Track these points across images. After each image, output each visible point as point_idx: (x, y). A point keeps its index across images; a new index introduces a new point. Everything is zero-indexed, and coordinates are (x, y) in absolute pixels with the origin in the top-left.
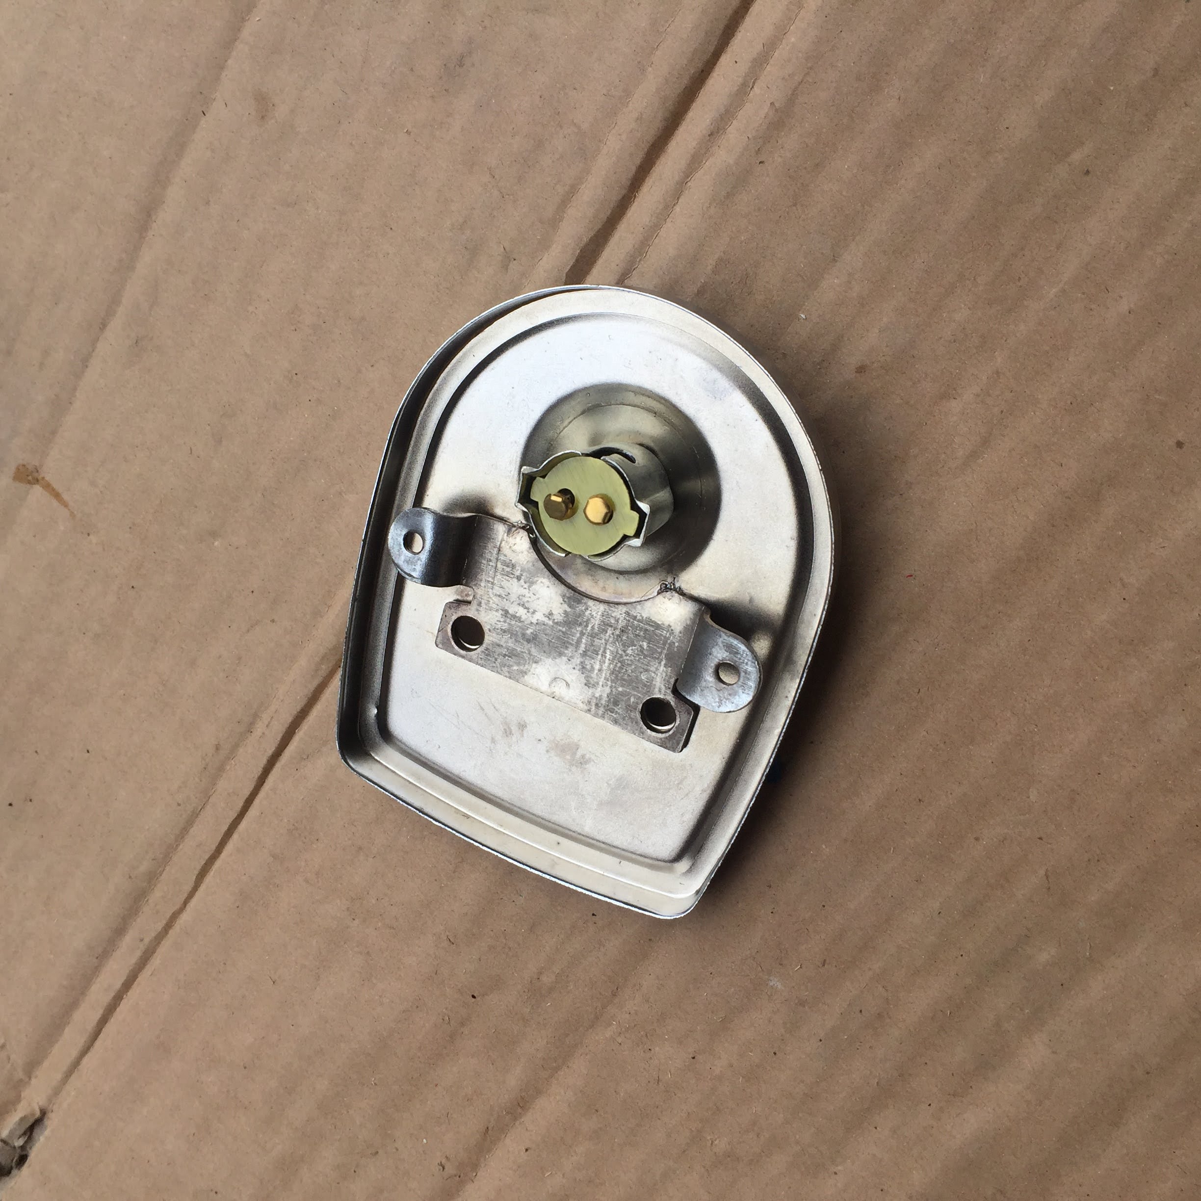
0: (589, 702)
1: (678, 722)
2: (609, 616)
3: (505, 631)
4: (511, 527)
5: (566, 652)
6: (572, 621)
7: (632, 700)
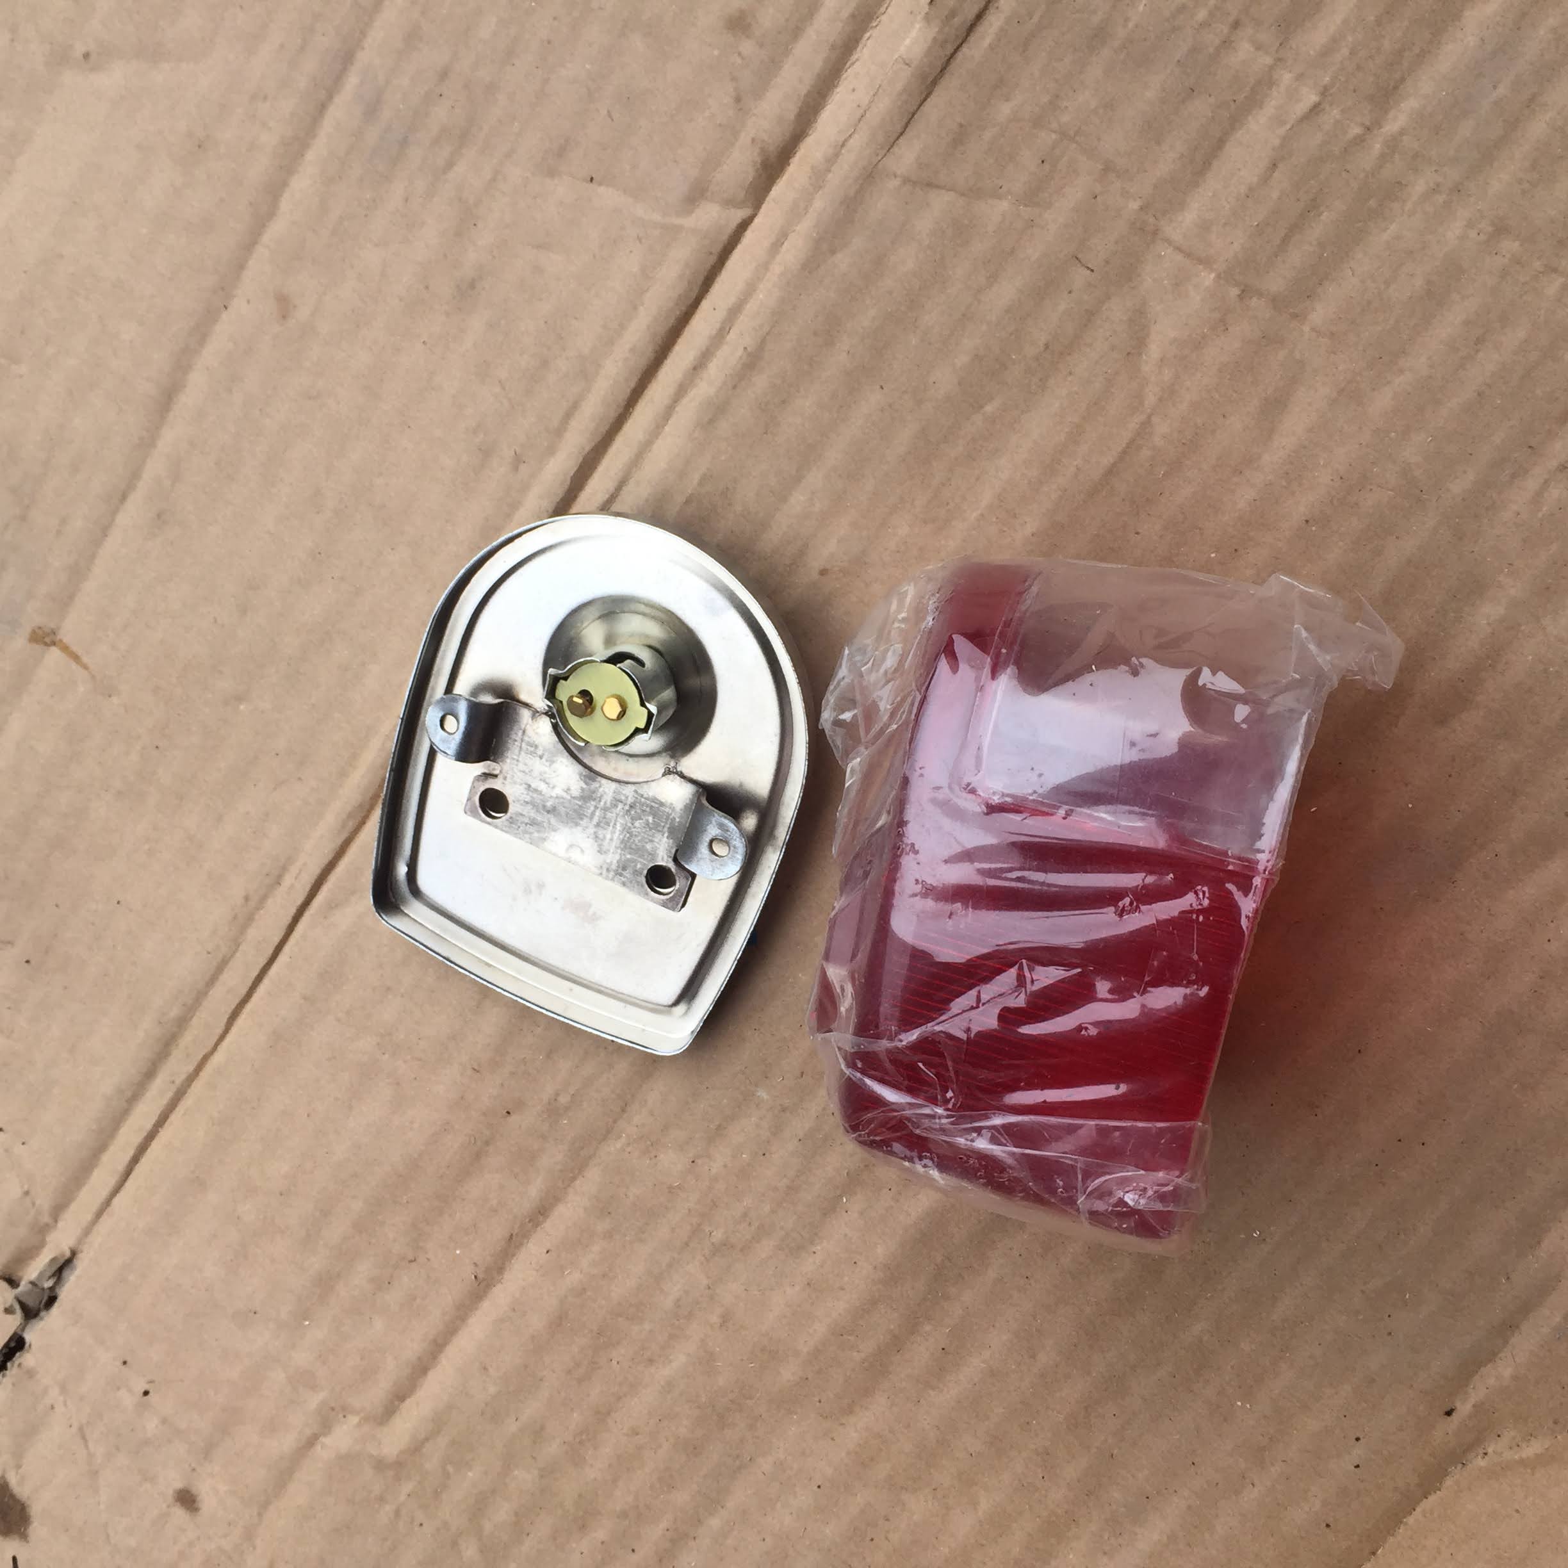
0: (601, 867)
1: (677, 886)
2: (619, 793)
3: (527, 803)
4: (535, 713)
5: (581, 822)
6: (588, 797)
7: (639, 866)
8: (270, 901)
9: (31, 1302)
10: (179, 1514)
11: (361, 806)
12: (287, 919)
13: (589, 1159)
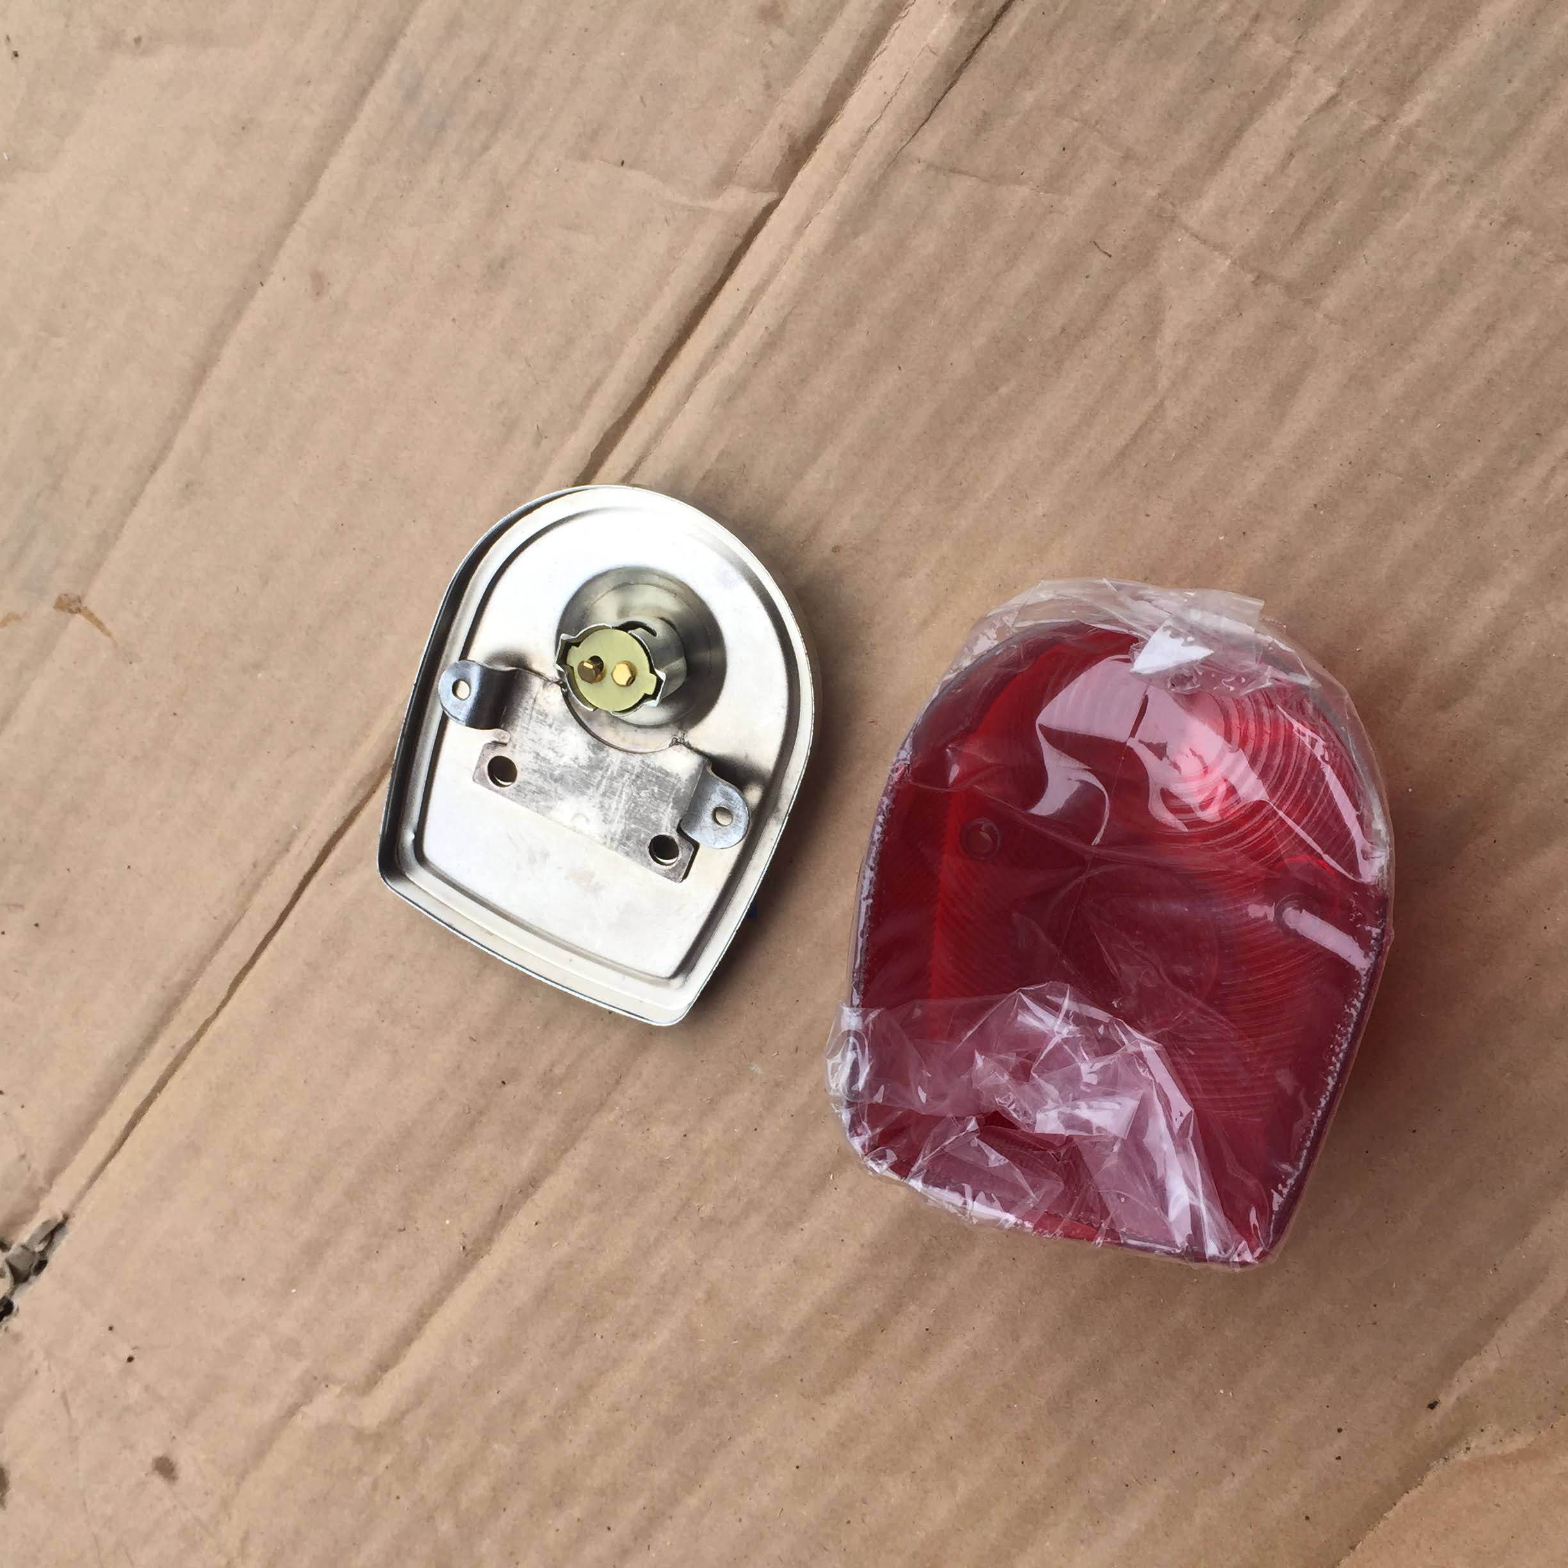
0: (606, 837)
1: (680, 856)
2: (626, 763)
3: (535, 771)
4: (547, 681)
5: (588, 791)
6: (595, 766)
7: (643, 836)
8: (278, 867)
9: (21, 1266)
10: (158, 1483)
11: (371, 774)
12: (295, 886)
13: (582, 1130)
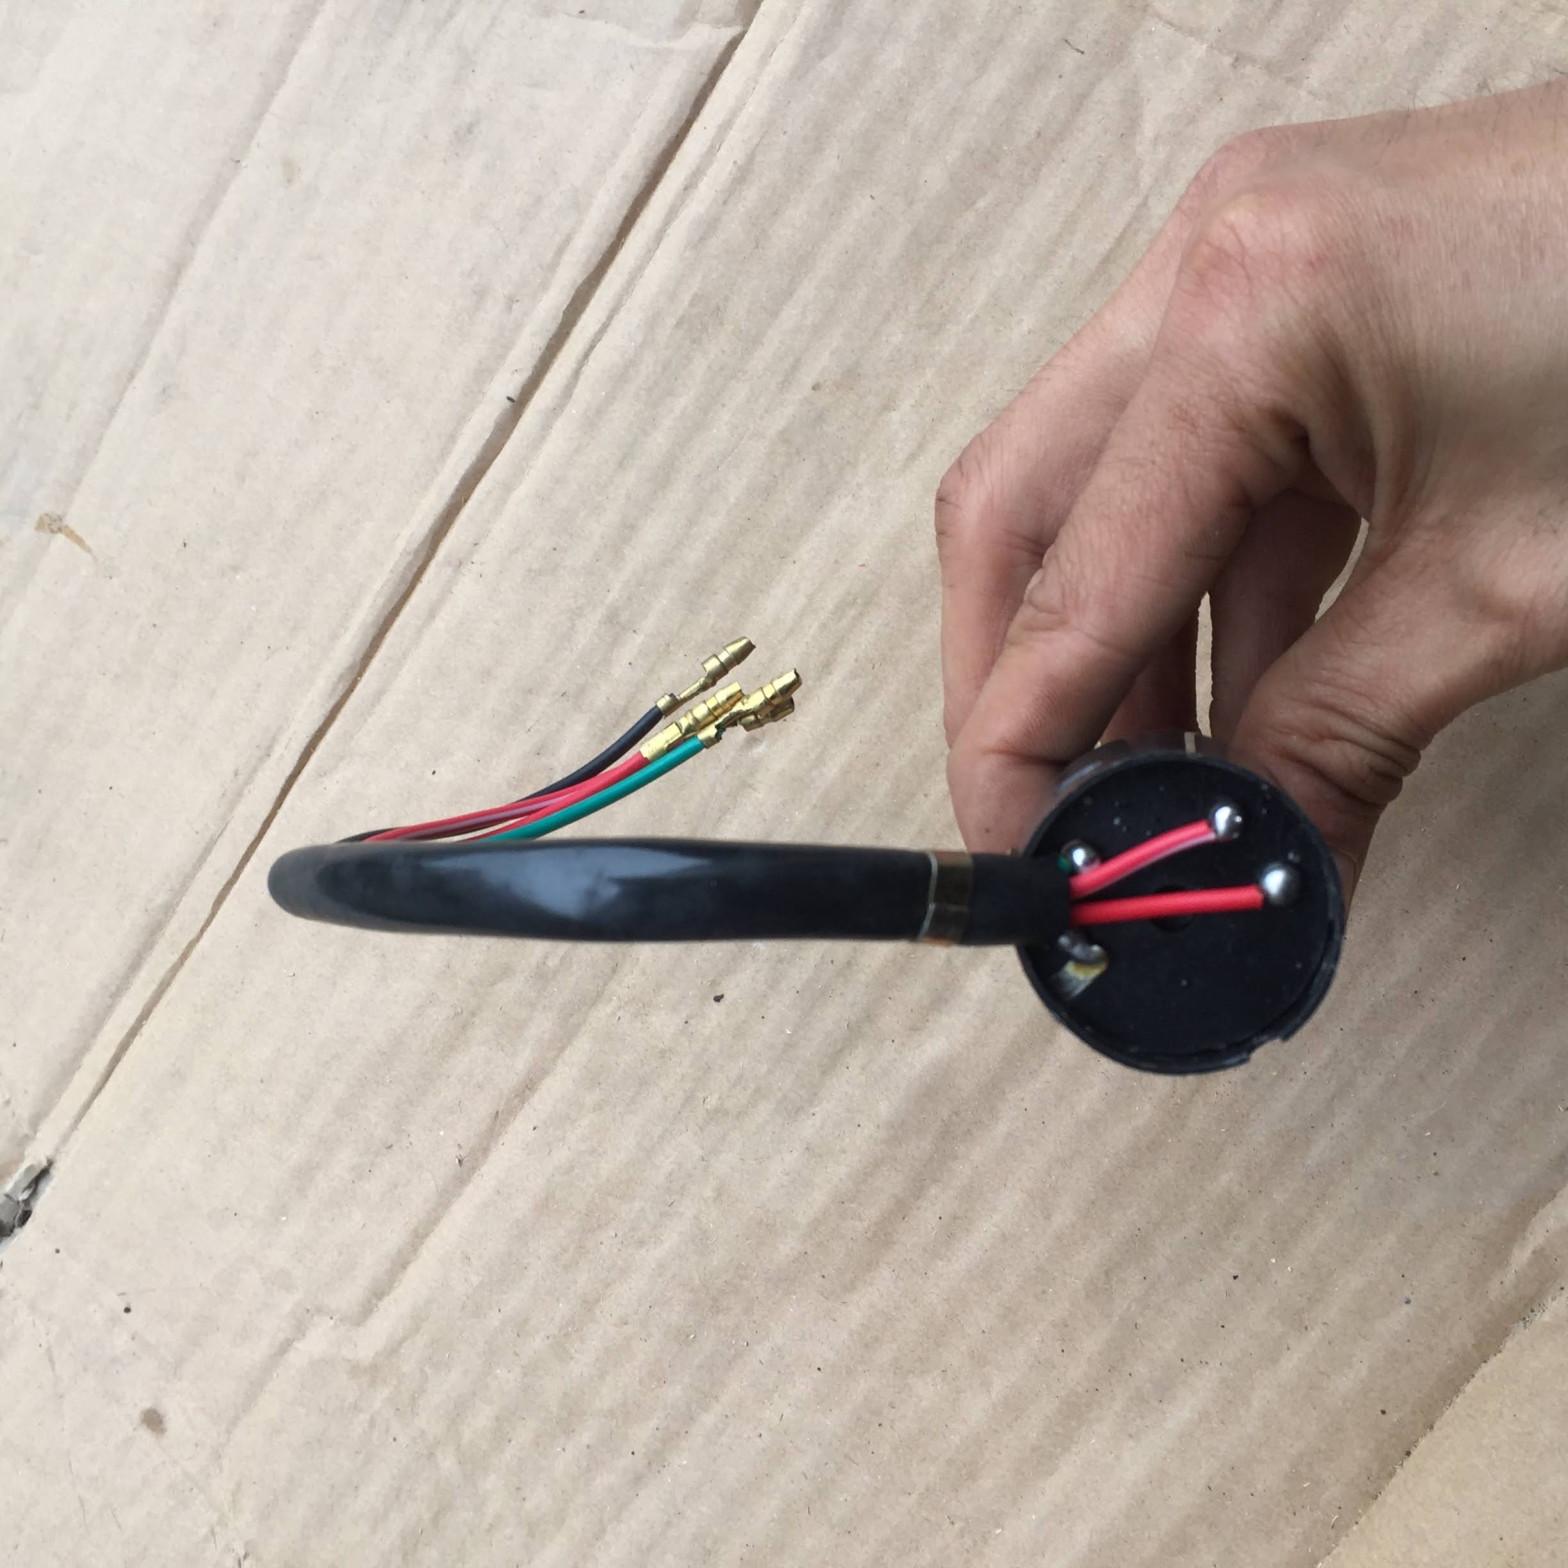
8: (260, 774)
9: (5, 1218)
10: (145, 1436)
13: (578, 1026)
